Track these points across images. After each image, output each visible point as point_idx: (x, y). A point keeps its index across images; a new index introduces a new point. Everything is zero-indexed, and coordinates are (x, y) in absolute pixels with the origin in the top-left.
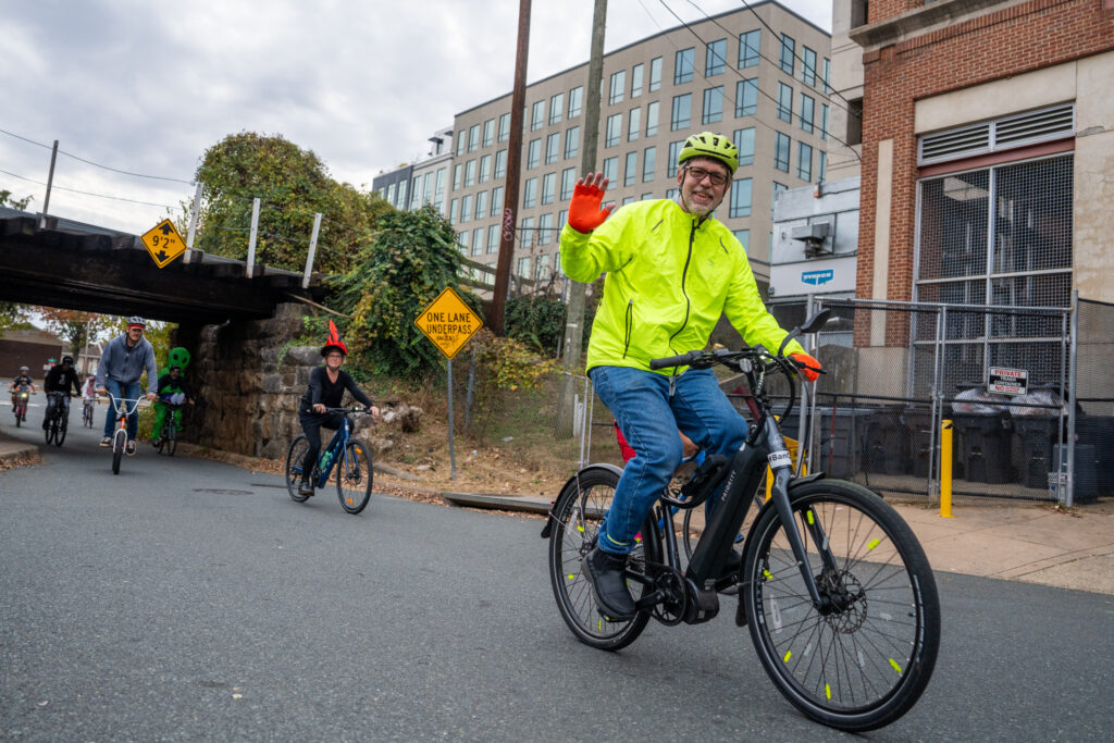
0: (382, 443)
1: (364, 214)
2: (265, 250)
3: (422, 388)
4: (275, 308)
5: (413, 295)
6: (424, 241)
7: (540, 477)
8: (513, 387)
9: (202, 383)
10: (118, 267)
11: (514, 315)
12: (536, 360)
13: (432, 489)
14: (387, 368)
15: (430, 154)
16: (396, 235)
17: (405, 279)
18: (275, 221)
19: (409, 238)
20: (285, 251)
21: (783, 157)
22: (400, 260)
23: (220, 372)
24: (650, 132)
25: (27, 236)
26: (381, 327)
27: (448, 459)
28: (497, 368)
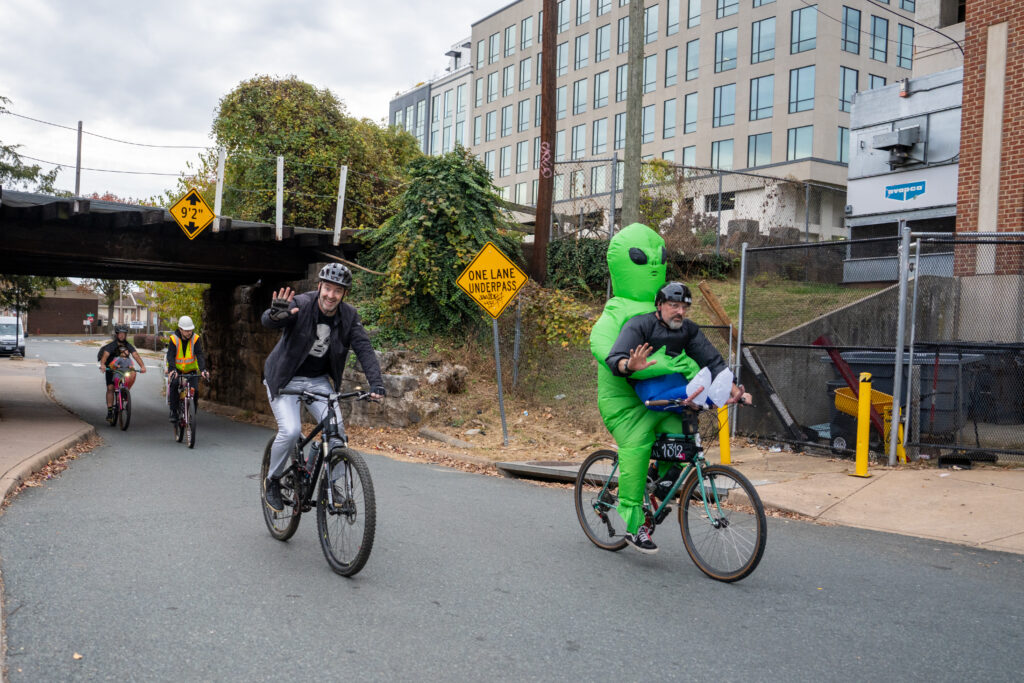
0: (428, 407)
1: (386, 151)
2: (289, 199)
3: (465, 345)
4: (307, 269)
5: (449, 247)
6: (457, 188)
7: (597, 439)
8: (564, 344)
9: (239, 346)
10: (150, 241)
11: (558, 257)
12: (587, 312)
13: (485, 459)
14: (427, 326)
15: (448, 70)
16: (427, 184)
17: (440, 229)
18: (297, 168)
19: (441, 186)
20: (309, 199)
21: (853, 36)
22: (434, 211)
23: (256, 335)
24: (692, 23)
25: (63, 220)
26: (418, 283)
27: (498, 420)
28: (545, 323)
